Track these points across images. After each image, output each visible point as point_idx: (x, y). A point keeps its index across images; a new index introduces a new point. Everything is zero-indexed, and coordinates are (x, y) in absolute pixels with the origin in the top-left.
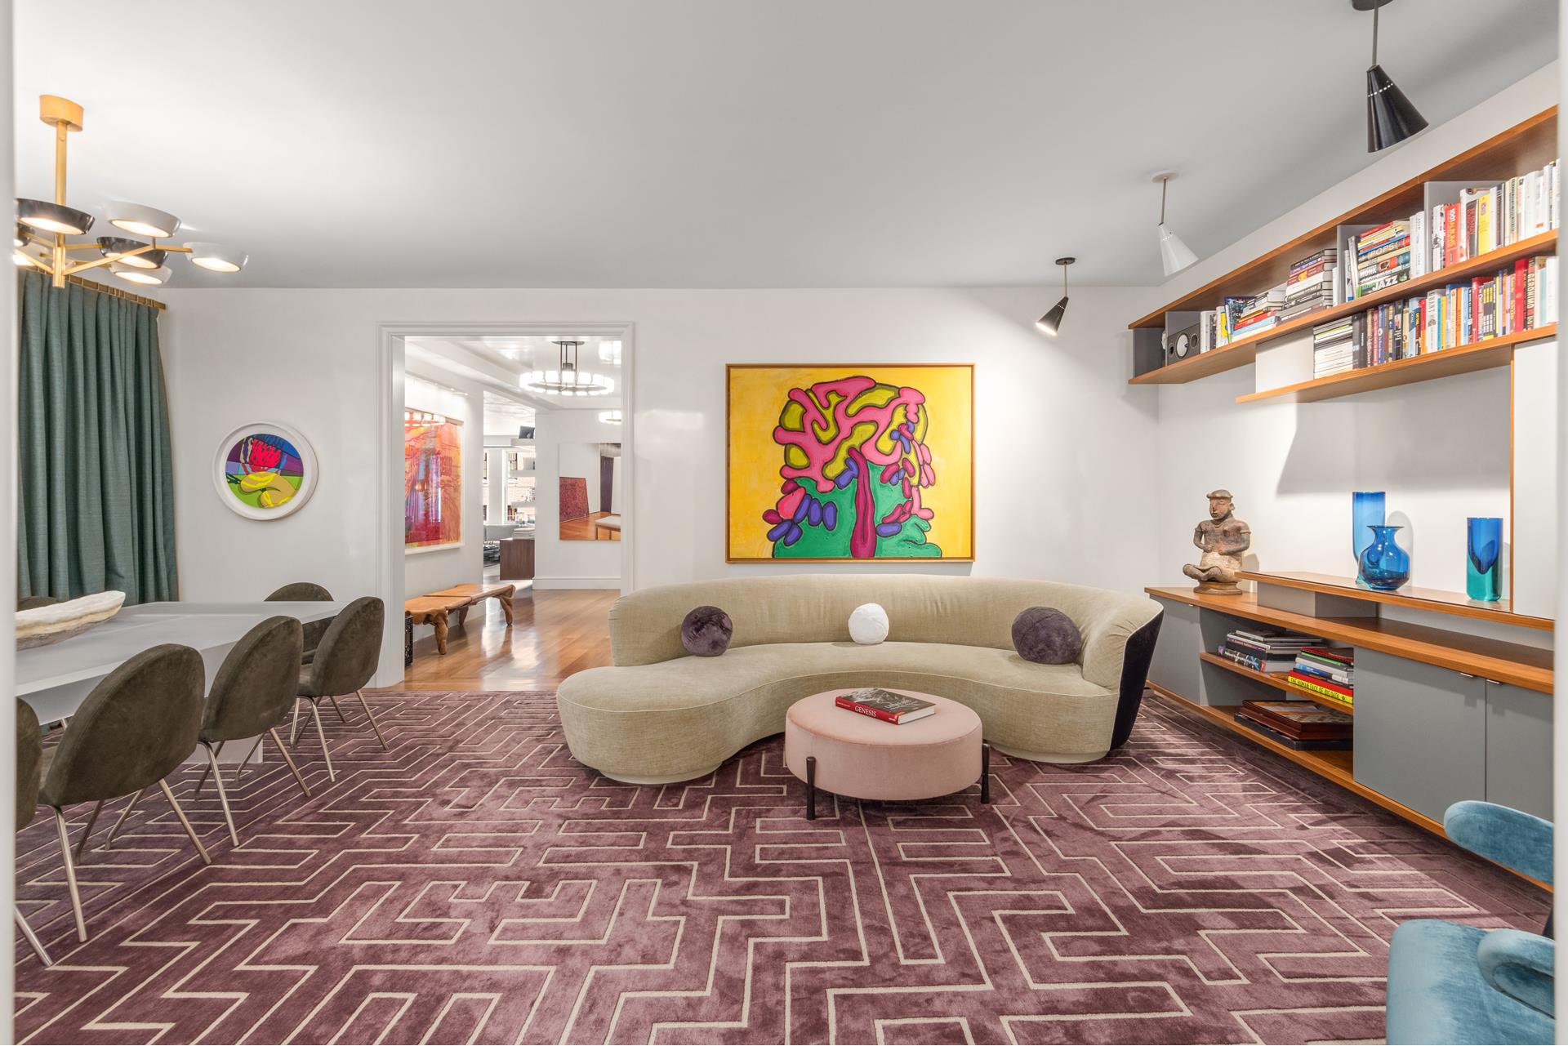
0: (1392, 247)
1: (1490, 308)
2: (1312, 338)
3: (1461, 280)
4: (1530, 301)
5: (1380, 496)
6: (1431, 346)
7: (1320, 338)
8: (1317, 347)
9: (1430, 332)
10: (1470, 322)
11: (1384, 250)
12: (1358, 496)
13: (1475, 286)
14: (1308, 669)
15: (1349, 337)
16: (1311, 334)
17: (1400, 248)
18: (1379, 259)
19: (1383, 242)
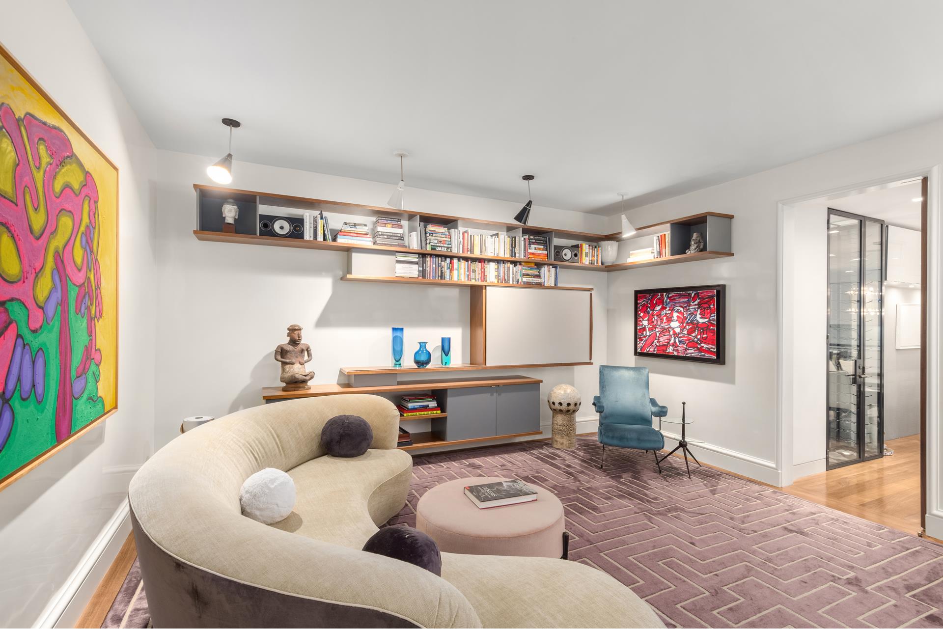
0: (443, 236)
1: (474, 271)
2: (395, 257)
3: (466, 259)
4: (486, 273)
5: (402, 329)
6: (455, 279)
7: (399, 258)
8: (398, 262)
9: (455, 273)
10: (468, 273)
11: (440, 235)
12: (394, 329)
13: (470, 262)
14: (416, 407)
15: (417, 263)
16: (395, 255)
17: (446, 238)
18: (438, 238)
19: (440, 232)
